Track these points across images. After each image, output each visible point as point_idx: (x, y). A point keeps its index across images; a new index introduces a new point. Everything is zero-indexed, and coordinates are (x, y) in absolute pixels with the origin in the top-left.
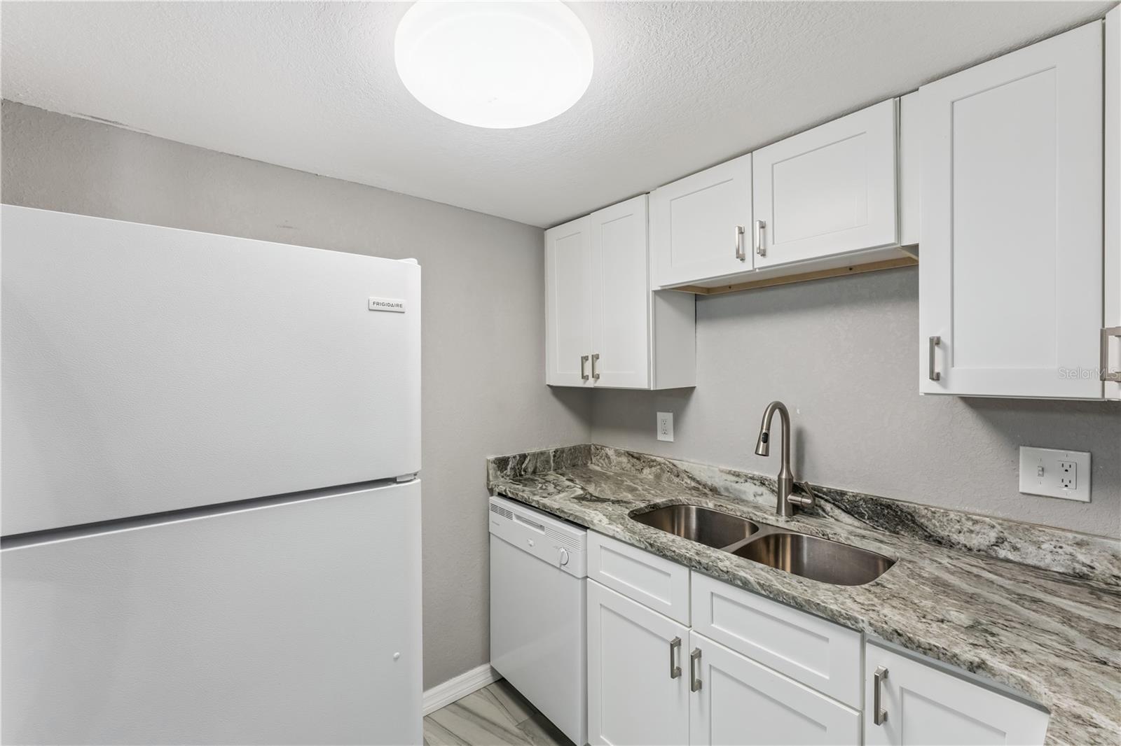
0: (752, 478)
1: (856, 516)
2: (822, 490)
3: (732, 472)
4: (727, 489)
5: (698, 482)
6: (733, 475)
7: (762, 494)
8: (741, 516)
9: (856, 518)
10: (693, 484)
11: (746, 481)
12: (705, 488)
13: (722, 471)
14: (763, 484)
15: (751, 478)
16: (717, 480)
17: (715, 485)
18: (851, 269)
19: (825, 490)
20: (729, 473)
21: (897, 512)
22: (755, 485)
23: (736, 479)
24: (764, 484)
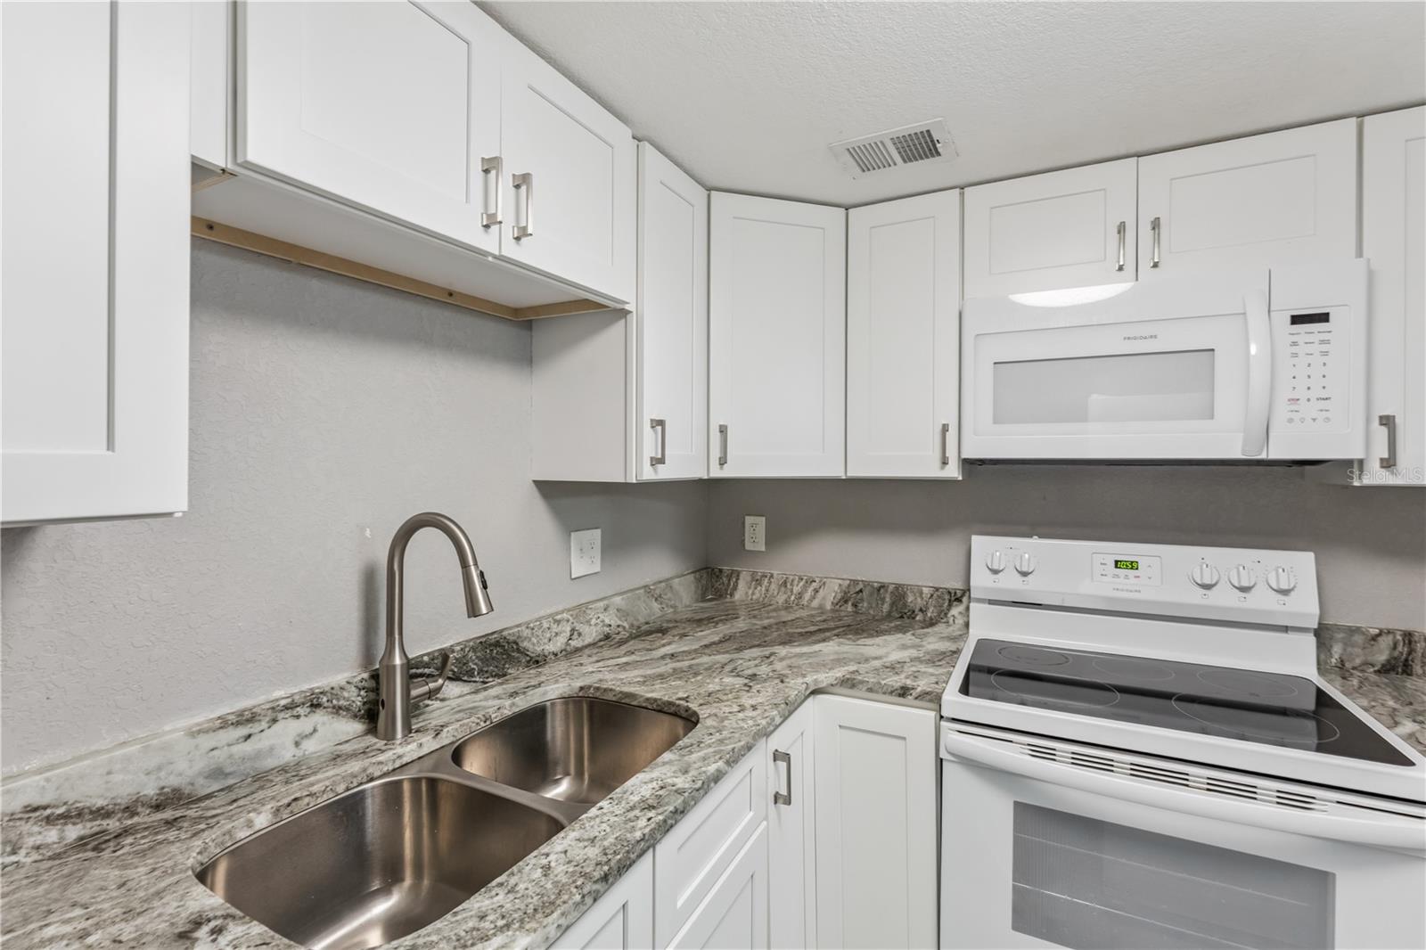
0: (290, 707)
1: (465, 678)
2: (422, 662)
3: (232, 718)
4: (217, 773)
5: (102, 813)
6: (237, 724)
7: (315, 730)
8: (348, 789)
9: (465, 681)
10: (73, 832)
11: (275, 721)
12: (134, 814)
13: (194, 733)
14: (315, 706)
15: (286, 708)
16: (182, 765)
17: (173, 781)
18: (451, 295)
19: (426, 658)
20: (224, 723)
21: (504, 646)
22: (298, 717)
23: (243, 731)
24: (318, 706)
